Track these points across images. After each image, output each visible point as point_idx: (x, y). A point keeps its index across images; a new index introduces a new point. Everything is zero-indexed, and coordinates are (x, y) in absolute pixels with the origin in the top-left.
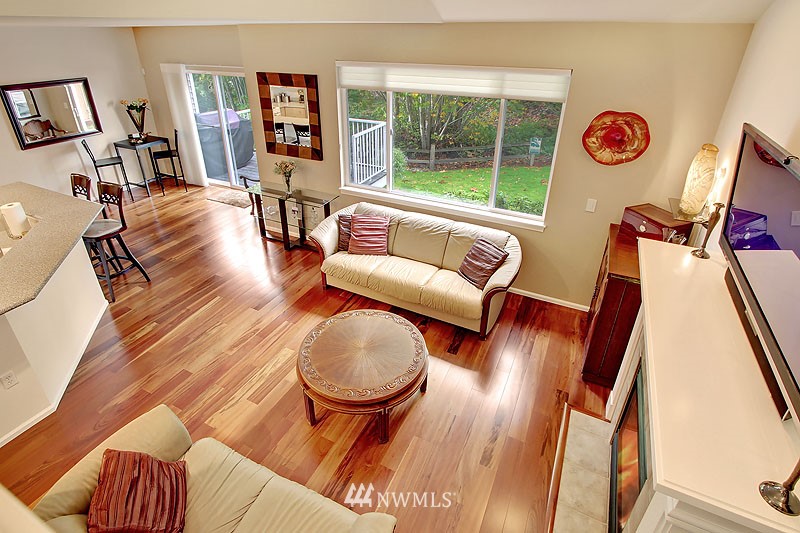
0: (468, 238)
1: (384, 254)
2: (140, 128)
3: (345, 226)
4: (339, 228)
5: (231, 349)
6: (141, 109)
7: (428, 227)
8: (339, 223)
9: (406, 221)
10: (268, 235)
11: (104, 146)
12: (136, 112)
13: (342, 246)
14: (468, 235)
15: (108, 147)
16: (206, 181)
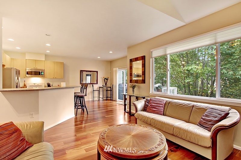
0: (203, 108)
1: (161, 114)
2: (106, 84)
3: (147, 102)
4: (145, 103)
5: (93, 133)
6: (107, 79)
7: (182, 104)
8: (145, 102)
9: (172, 102)
10: (126, 111)
11: (97, 87)
12: (106, 80)
13: (145, 109)
14: (203, 107)
15: (98, 88)
16: (118, 100)
